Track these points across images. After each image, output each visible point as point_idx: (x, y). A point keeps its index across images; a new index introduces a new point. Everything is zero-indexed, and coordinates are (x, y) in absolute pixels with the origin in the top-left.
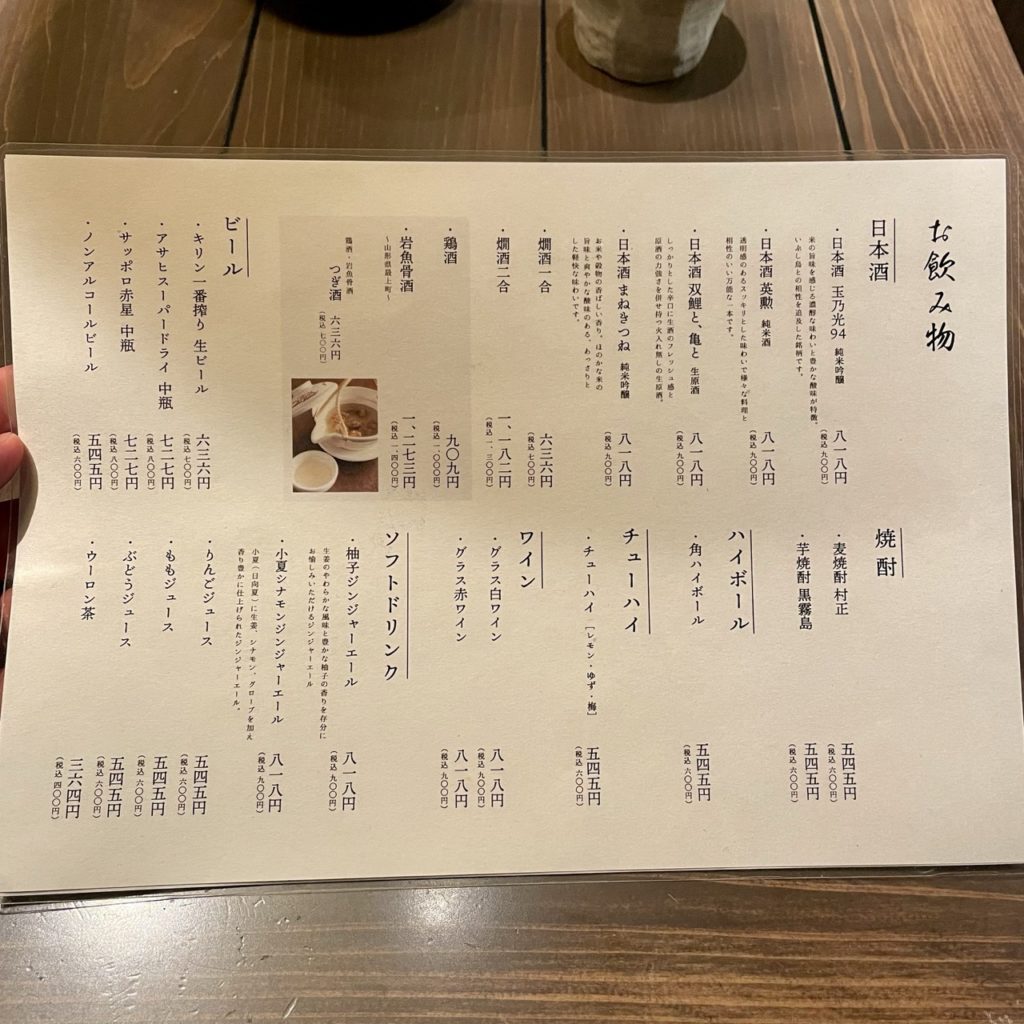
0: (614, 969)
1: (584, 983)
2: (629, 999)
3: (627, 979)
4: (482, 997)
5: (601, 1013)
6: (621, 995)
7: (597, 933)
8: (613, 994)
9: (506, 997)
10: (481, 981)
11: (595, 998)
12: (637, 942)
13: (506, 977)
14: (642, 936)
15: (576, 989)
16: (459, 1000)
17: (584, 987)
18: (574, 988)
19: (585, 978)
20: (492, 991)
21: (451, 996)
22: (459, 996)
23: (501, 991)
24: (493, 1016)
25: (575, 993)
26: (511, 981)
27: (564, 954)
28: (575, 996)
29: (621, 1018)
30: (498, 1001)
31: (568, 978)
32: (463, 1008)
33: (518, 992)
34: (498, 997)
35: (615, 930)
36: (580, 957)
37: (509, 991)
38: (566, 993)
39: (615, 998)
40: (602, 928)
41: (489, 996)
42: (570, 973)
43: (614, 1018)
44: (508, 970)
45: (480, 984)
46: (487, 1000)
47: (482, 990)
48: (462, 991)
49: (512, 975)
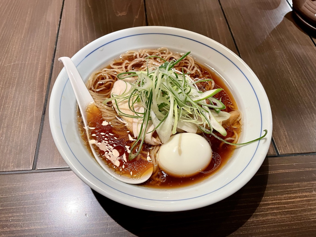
0: (307, 192)
1: (301, 196)
2: (312, 198)
3: (310, 194)
4: (279, 201)
5: (307, 202)
6: (310, 197)
7: (300, 184)
8: (308, 197)
9: (285, 201)
10: (278, 198)
11: (305, 199)
12: (310, 185)
13: (283, 196)
14: (310, 184)
15: (300, 197)
16: (274, 203)
17: (301, 197)
18: (299, 197)
19: (301, 194)
20: (281, 200)
21: (272, 202)
22: (274, 202)
23: (284, 200)
24: (283, 205)
25: (300, 198)
26: (285, 197)
27: (294, 190)
28: (300, 199)
29: (312, 202)
31: (297, 195)
32: (276, 204)
33: (287, 199)
34: (283, 201)
35: (304, 183)
36: (298, 190)
37: (285, 199)
38: (298, 198)
39: (309, 198)
40: (300, 183)
41: (281, 201)
42: (298, 194)
43: (311, 203)
44: (283, 195)
45: (278, 199)
46: (281, 202)
47: (279, 200)
48: (274, 201)
49: (284, 196)
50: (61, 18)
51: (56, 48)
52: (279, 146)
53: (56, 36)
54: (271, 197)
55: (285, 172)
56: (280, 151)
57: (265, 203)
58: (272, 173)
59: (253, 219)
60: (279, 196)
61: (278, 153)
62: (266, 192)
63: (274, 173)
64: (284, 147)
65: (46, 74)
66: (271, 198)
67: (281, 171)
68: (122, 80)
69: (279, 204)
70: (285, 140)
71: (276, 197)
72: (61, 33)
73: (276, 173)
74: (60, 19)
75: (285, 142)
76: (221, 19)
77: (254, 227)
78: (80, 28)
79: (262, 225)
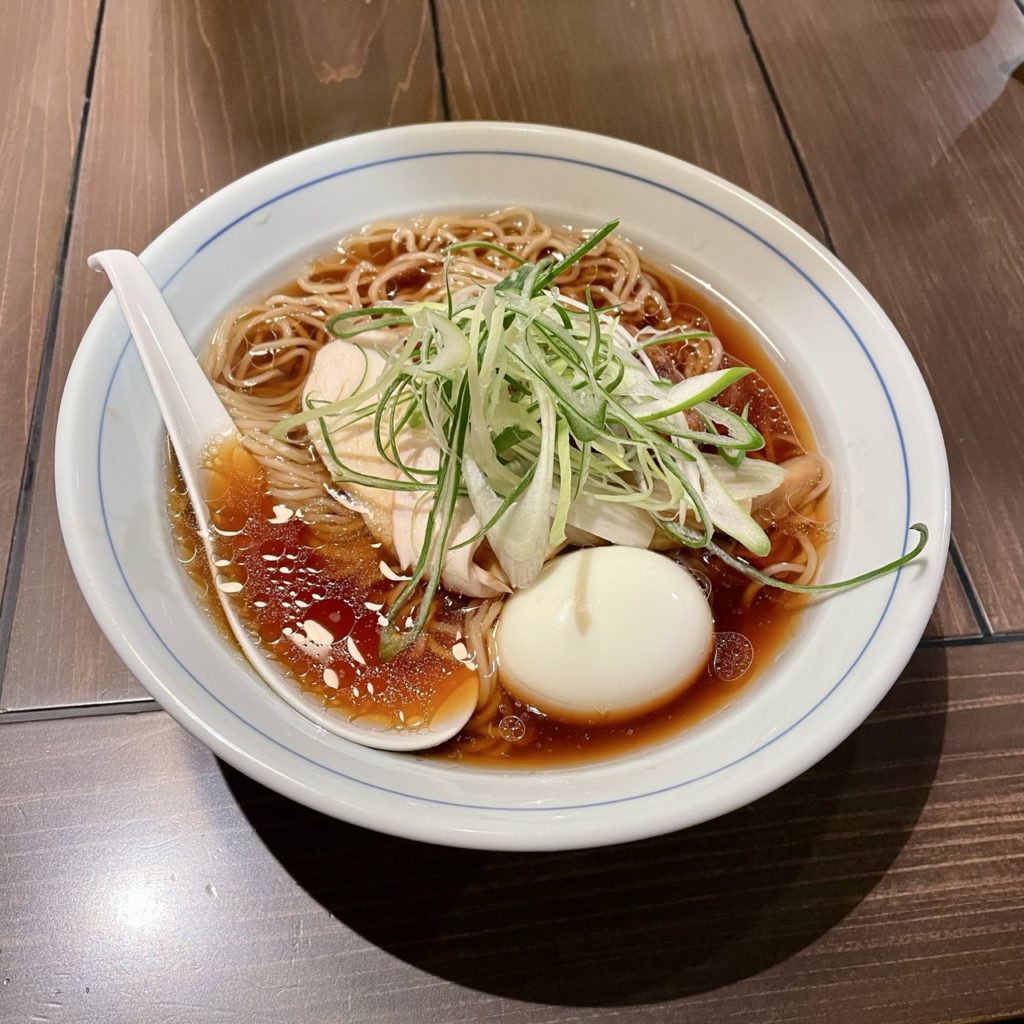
4: (992, 821)
9: (1014, 818)
10: (986, 806)
13: (1007, 800)
16: (973, 827)
20: (999, 814)
21: (963, 823)
22: (970, 822)
23: (1009, 814)
24: (1009, 837)
26: (1014, 804)
30: (1008, 823)
32: (979, 832)
34: (1007, 819)
37: (1016, 813)
41: (999, 819)
44: (1006, 793)
45: (986, 810)
46: (998, 824)
47: (990, 815)
48: (972, 818)
49: (1013, 798)
50: (89, 94)
51: (71, 217)
52: (991, 601)
53: (70, 166)
54: (957, 804)
55: (1015, 702)
56: (996, 620)
57: (935, 826)
58: (960, 708)
59: (888, 894)
60: (989, 801)
61: (988, 630)
62: (937, 783)
63: (970, 707)
64: (1009, 602)
65: (33, 323)
66: (961, 809)
67: (999, 698)
68: (349, 342)
69: (990, 833)
70: (1014, 576)
71: (977, 802)
72: (91, 155)
73: (978, 706)
74: (83, 100)
75: (1012, 583)
76: (753, 88)
77: (889, 922)
78: (170, 131)
79: (923, 914)
